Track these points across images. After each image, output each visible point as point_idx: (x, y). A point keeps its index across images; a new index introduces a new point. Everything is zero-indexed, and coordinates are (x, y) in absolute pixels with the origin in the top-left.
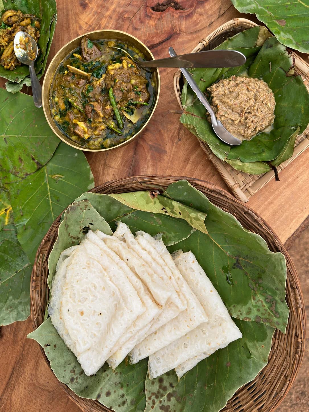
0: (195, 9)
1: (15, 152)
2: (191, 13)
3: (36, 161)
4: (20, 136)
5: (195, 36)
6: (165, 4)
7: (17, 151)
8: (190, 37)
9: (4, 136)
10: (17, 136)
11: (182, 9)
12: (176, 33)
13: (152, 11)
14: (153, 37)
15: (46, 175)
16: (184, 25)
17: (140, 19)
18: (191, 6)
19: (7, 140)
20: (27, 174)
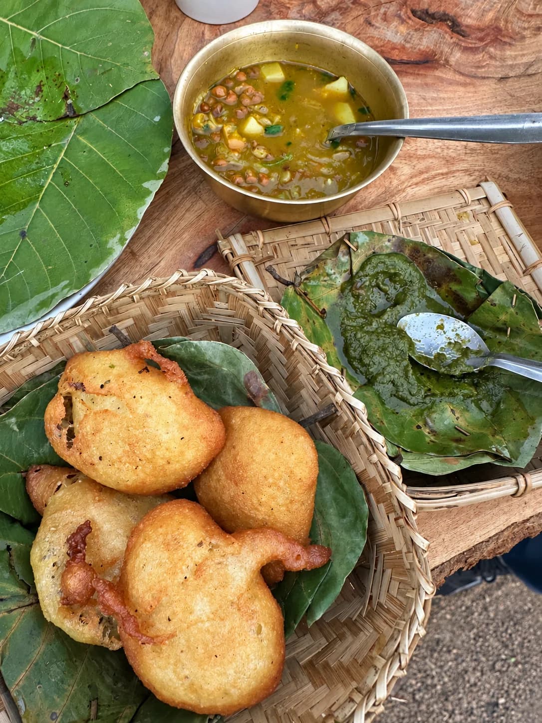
0: (487, 45)
1: (38, 71)
2: (477, 49)
3: (69, 101)
4: (68, 48)
5: (468, 80)
6: (436, 16)
7: (43, 73)
8: (458, 77)
9: (37, 35)
10: (60, 45)
11: (463, 36)
12: (437, 61)
13: (411, 15)
14: (393, 49)
15: (71, 132)
16: (457, 56)
17: (385, 14)
18: (481, 39)
19: (37, 43)
20: (34, 118)
